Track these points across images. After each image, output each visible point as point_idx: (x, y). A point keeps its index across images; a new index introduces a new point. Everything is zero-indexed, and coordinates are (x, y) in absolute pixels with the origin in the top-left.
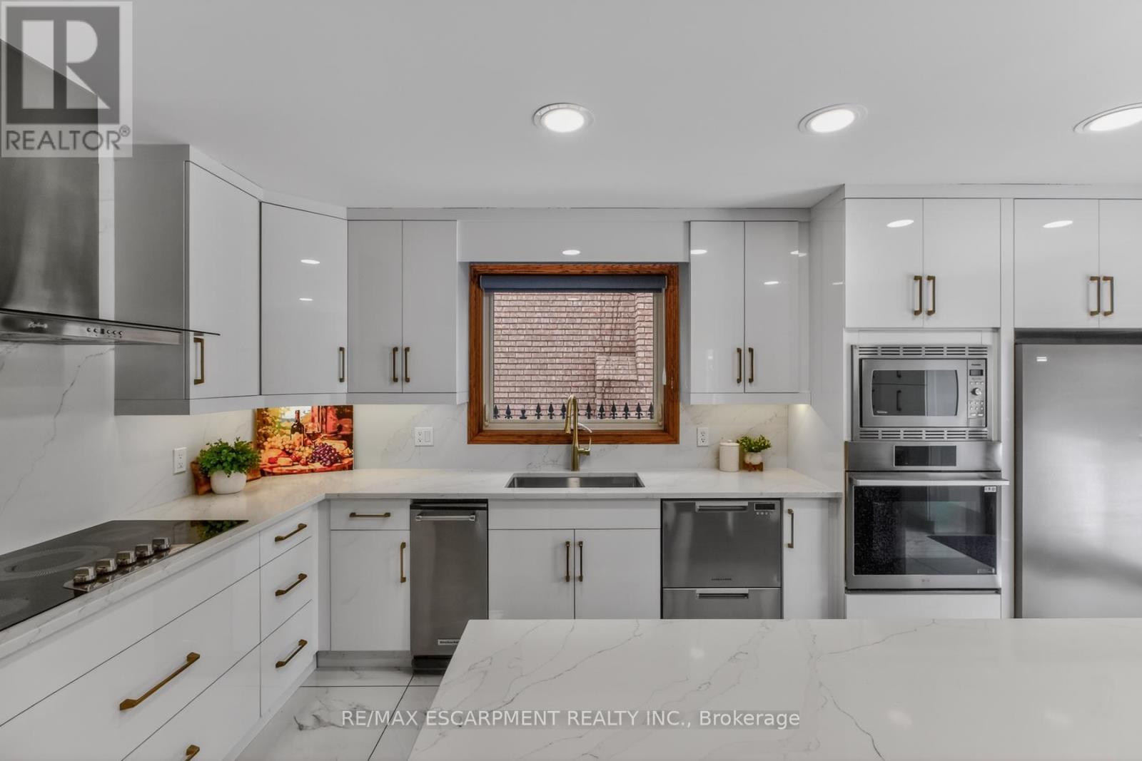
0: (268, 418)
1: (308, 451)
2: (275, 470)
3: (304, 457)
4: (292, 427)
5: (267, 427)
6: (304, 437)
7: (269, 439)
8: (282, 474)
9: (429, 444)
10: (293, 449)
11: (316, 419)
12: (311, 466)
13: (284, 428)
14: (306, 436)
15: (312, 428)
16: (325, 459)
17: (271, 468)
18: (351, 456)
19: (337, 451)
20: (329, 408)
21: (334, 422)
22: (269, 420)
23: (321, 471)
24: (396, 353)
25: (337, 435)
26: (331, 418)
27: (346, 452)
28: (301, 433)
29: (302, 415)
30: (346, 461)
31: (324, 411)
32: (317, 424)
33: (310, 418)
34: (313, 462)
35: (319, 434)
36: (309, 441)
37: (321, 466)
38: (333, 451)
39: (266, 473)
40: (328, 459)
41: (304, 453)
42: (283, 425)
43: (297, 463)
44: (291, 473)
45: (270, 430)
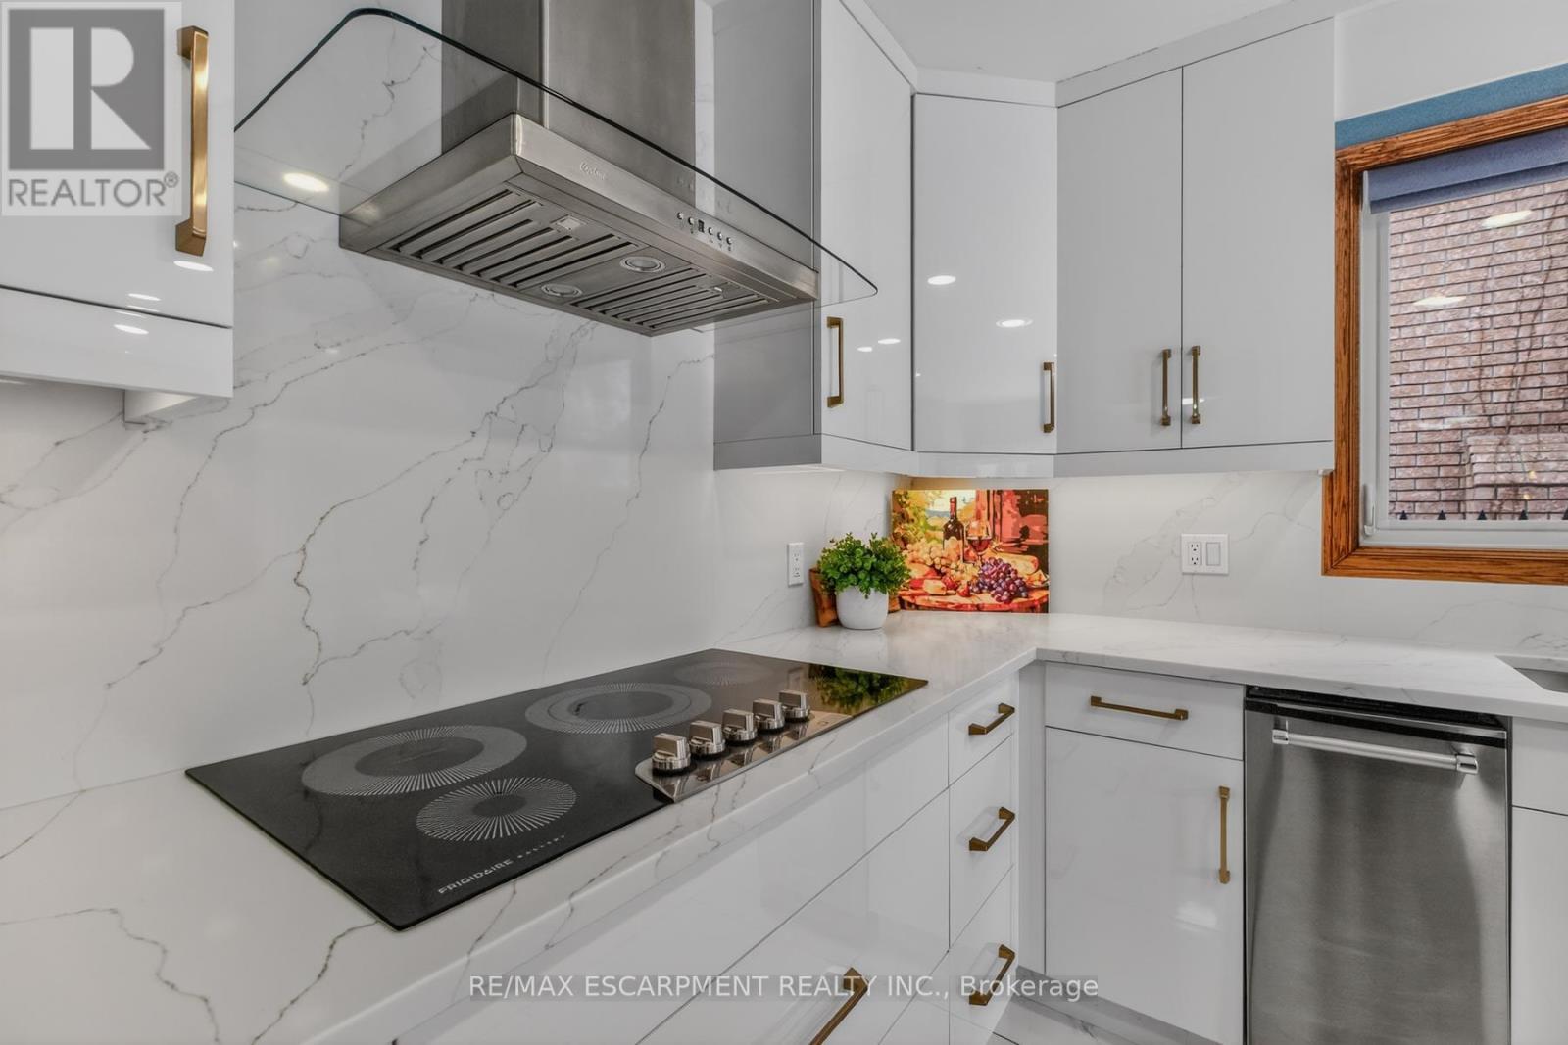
0: (907, 509)
1: (969, 573)
2: (919, 601)
3: (964, 582)
4: (946, 526)
5: (906, 525)
6: (965, 546)
7: (909, 546)
8: (930, 608)
9: (1218, 570)
10: (947, 567)
11: (984, 514)
12: (976, 600)
13: (934, 528)
14: (967, 543)
15: (977, 529)
16: (999, 589)
17: (913, 596)
18: (1046, 588)
19: (1020, 576)
20: (1006, 493)
21: (1015, 520)
22: (910, 512)
23: (993, 610)
24: (1169, 361)
25: (1019, 546)
26: (1009, 512)
27: (1037, 578)
28: (959, 538)
29: (960, 506)
30: (1036, 596)
31: (997, 500)
32: (986, 523)
33: (973, 513)
34: (980, 592)
35: (989, 541)
36: (972, 553)
37: (993, 601)
38: (1013, 575)
39: (906, 604)
40: (1004, 590)
41: (965, 575)
42: (932, 523)
43: (952, 591)
44: (943, 608)
45: (909, 530)
